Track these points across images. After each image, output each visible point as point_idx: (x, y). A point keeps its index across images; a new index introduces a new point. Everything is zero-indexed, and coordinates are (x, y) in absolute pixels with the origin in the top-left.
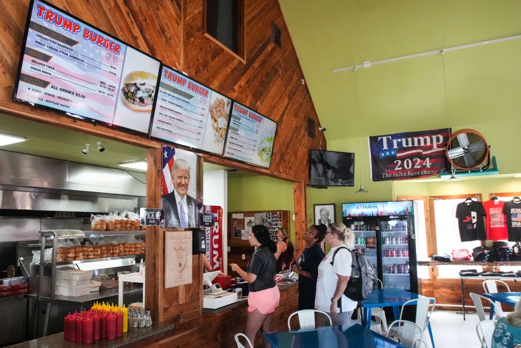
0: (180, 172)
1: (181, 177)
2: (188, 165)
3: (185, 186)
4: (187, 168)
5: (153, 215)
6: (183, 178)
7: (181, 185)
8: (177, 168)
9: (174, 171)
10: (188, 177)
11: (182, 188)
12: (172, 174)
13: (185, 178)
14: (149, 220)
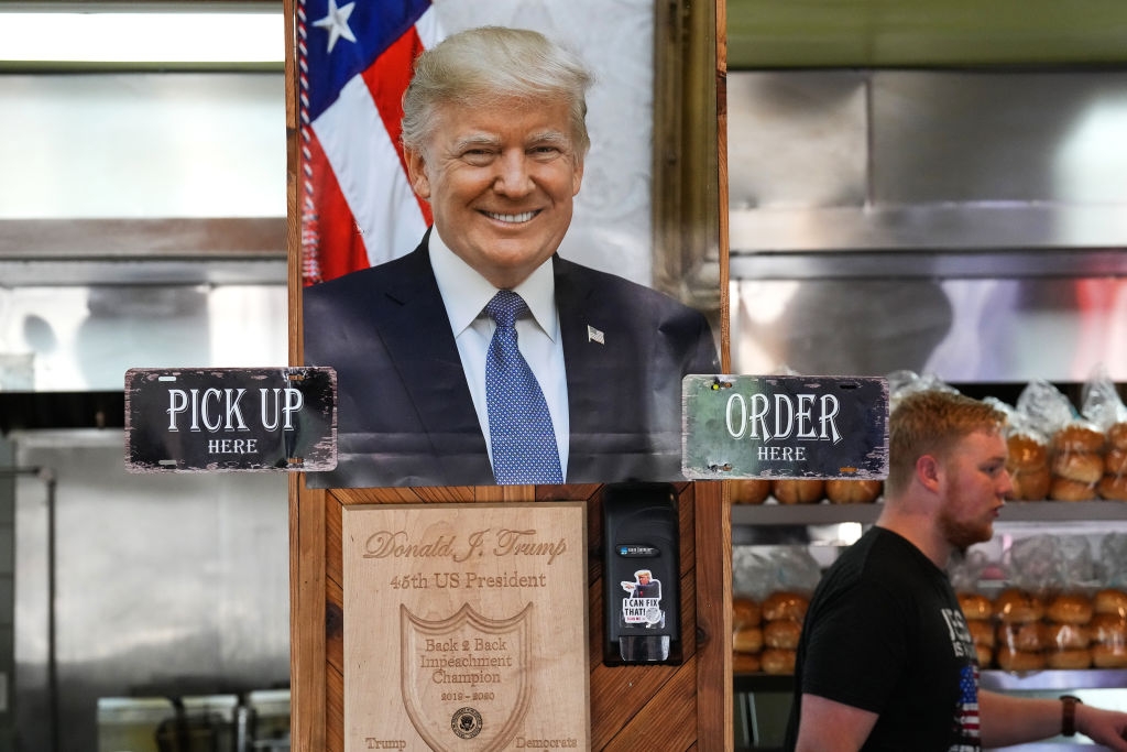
0: (487, 119)
1: (498, 150)
2: (561, 58)
3: (539, 201)
4: (546, 79)
5: (233, 409)
6: (515, 155)
7: (491, 203)
8: (450, 91)
9: (423, 119)
10: (559, 137)
11: (503, 222)
12: (406, 140)
13: (534, 150)
14: (205, 435)
